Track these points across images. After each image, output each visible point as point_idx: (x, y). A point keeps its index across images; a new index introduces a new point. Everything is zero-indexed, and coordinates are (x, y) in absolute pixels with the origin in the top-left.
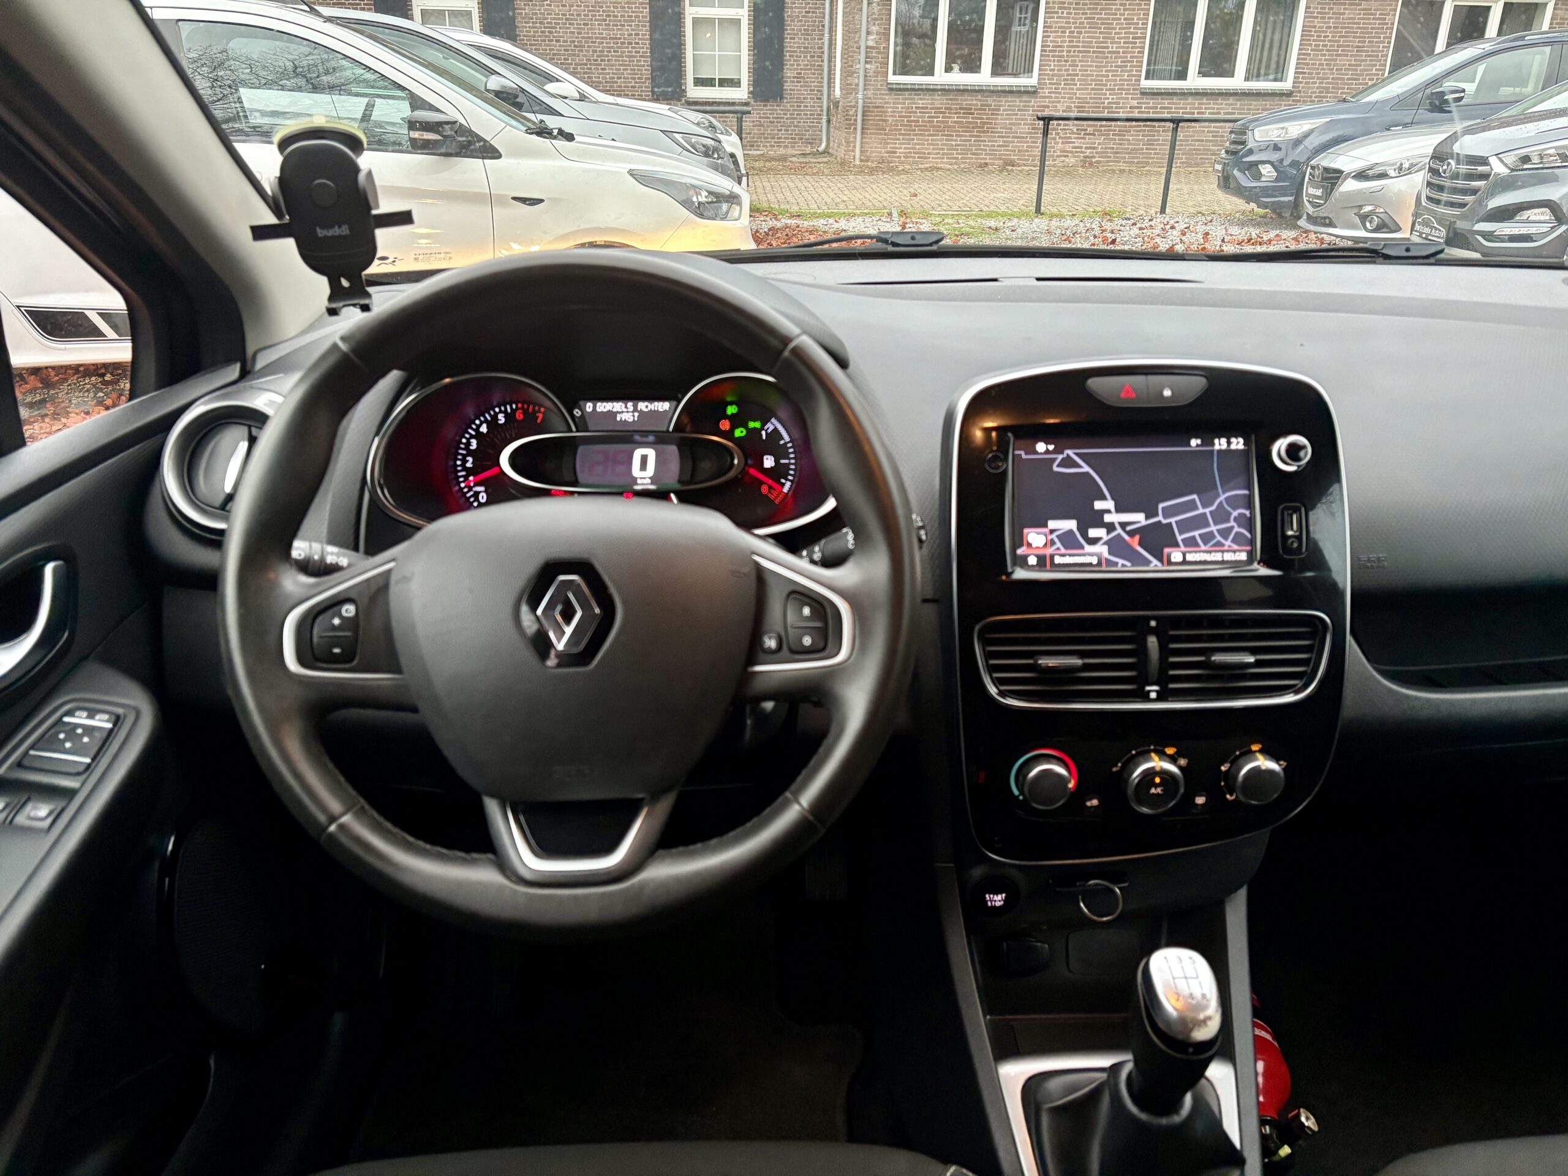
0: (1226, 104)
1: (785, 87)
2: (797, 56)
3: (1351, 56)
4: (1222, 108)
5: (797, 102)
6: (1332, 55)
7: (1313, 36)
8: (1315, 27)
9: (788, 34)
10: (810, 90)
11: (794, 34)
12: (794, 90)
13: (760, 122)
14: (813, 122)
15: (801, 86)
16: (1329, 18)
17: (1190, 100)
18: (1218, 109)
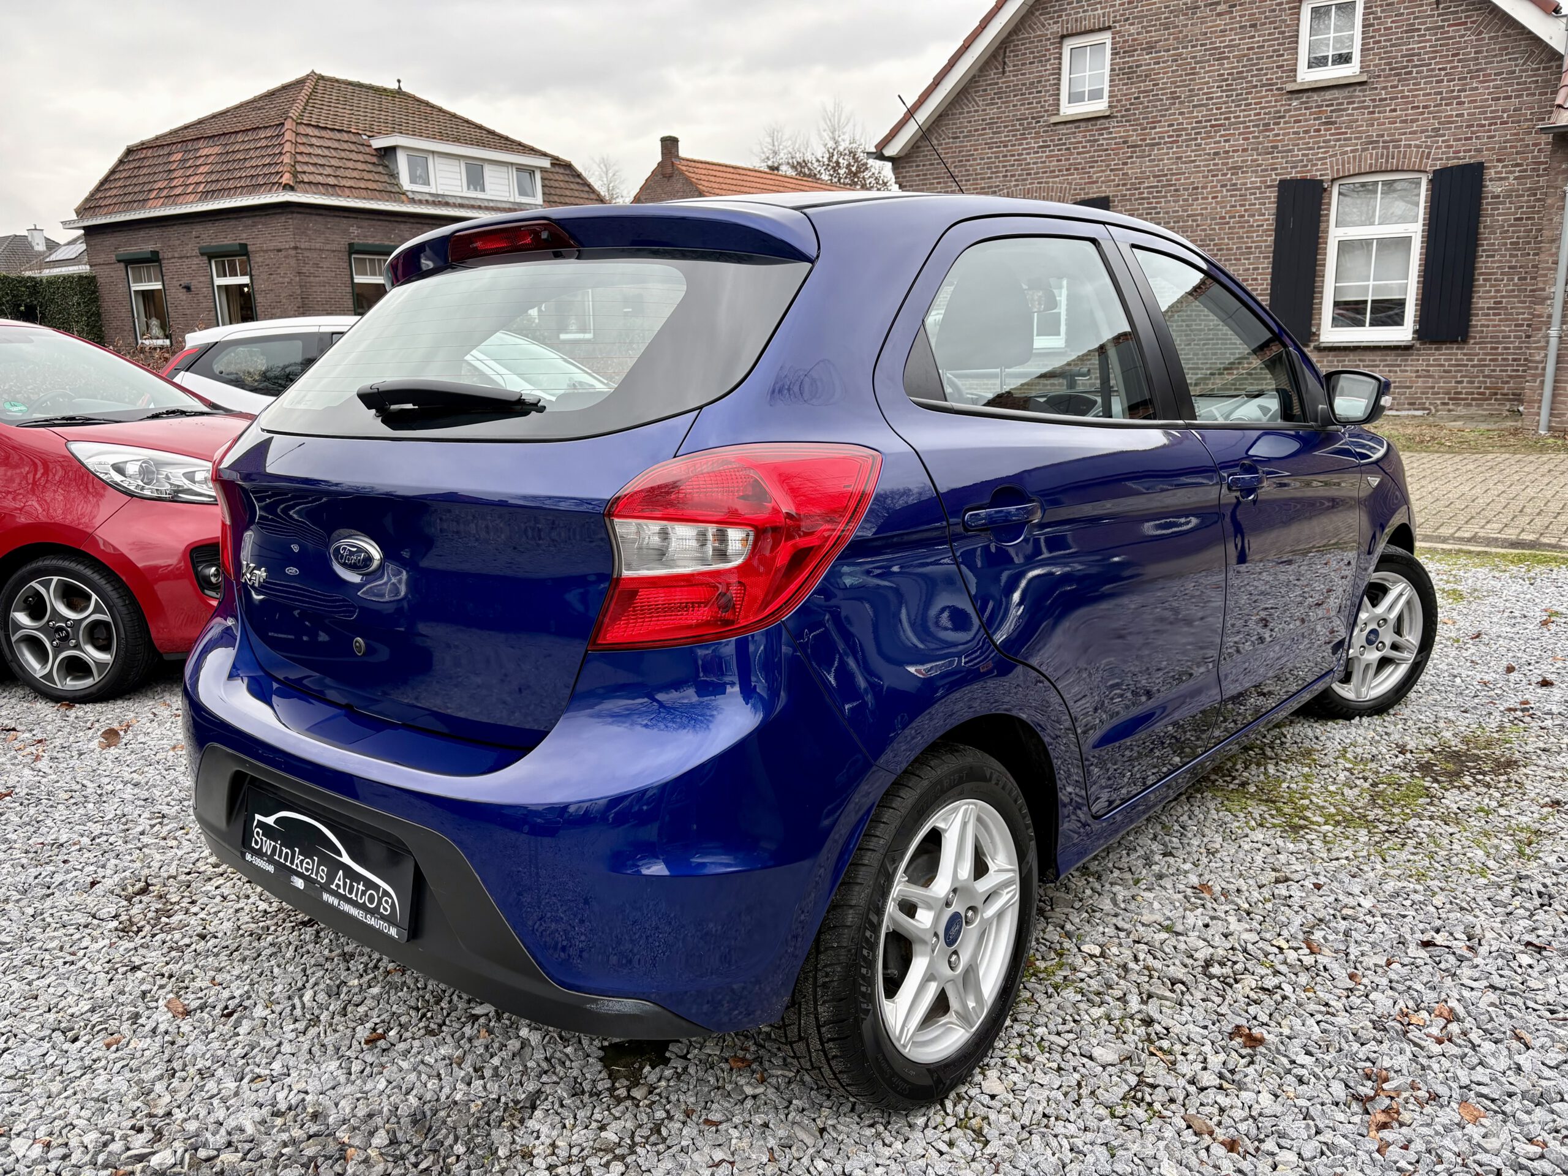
1: (1474, 323)
2: (1496, 280)
5: (1492, 343)
9: (1484, 251)
10: (1516, 326)
11: (1495, 250)
12: (1488, 326)
13: (1428, 371)
14: (1518, 371)
15: (1500, 320)
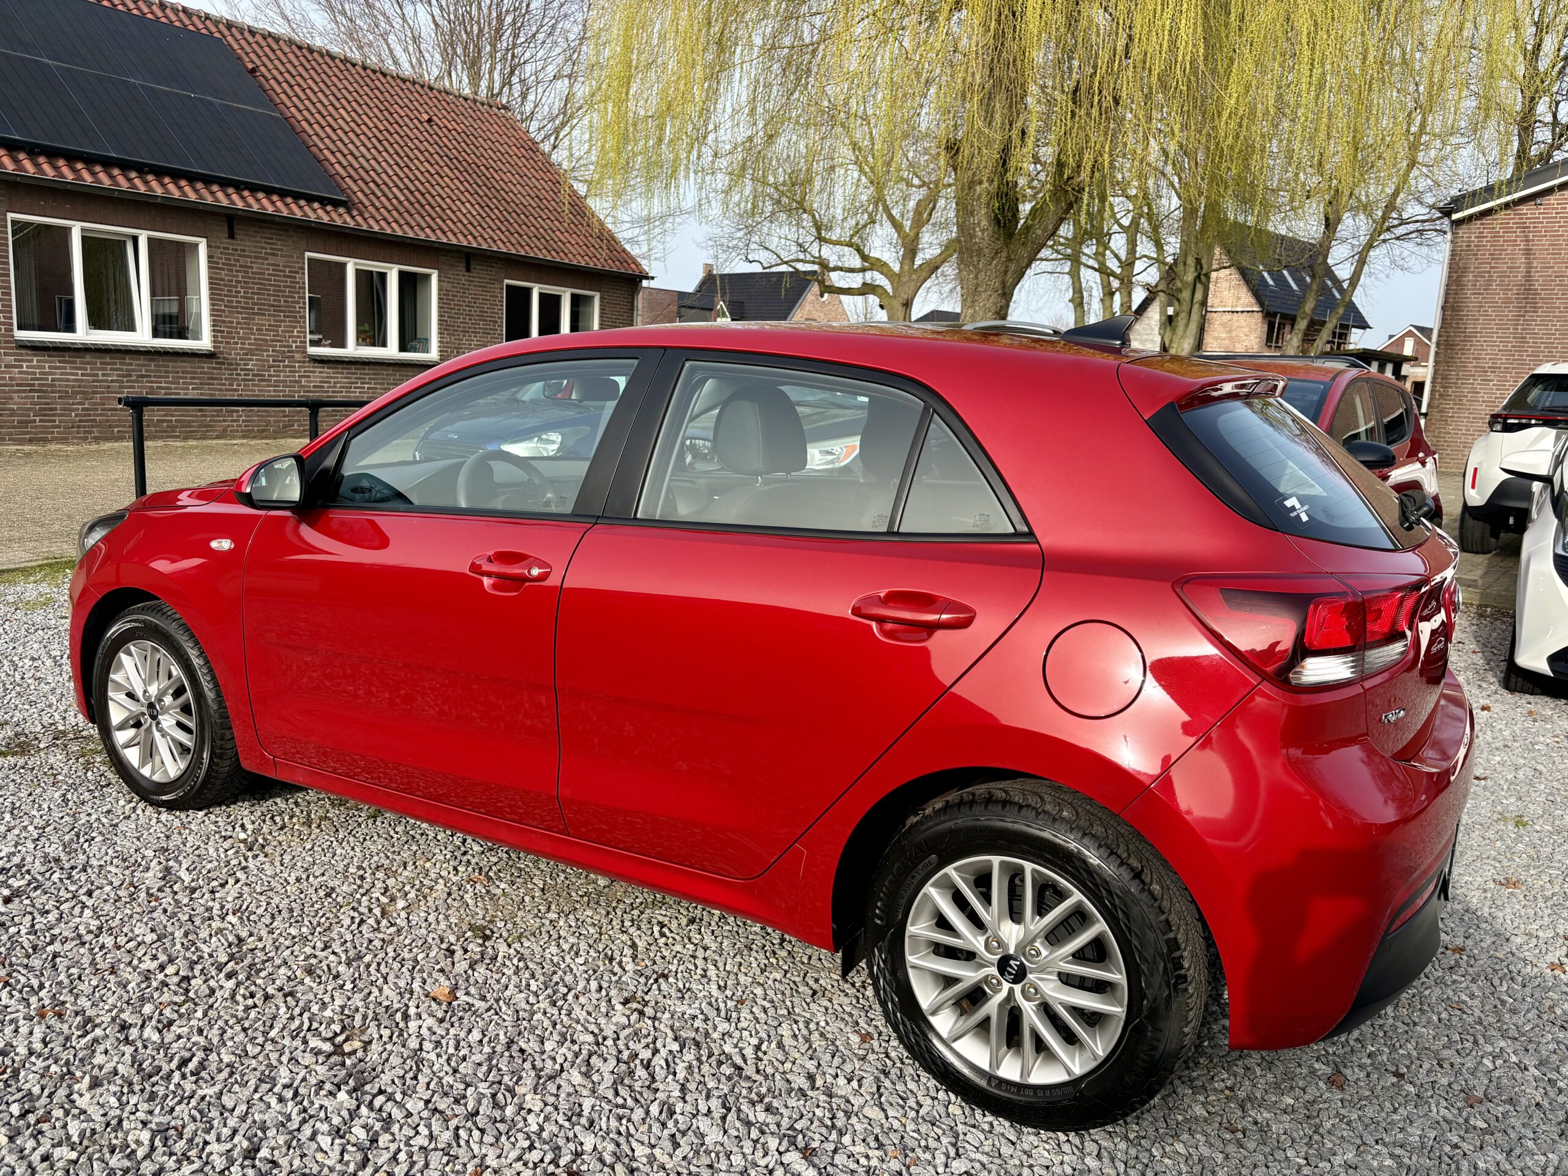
0: (137, 365)
3: (269, 315)
4: (134, 370)
6: (249, 313)
7: (223, 290)
8: (223, 280)
16: (237, 271)
17: (88, 358)
18: (127, 370)
